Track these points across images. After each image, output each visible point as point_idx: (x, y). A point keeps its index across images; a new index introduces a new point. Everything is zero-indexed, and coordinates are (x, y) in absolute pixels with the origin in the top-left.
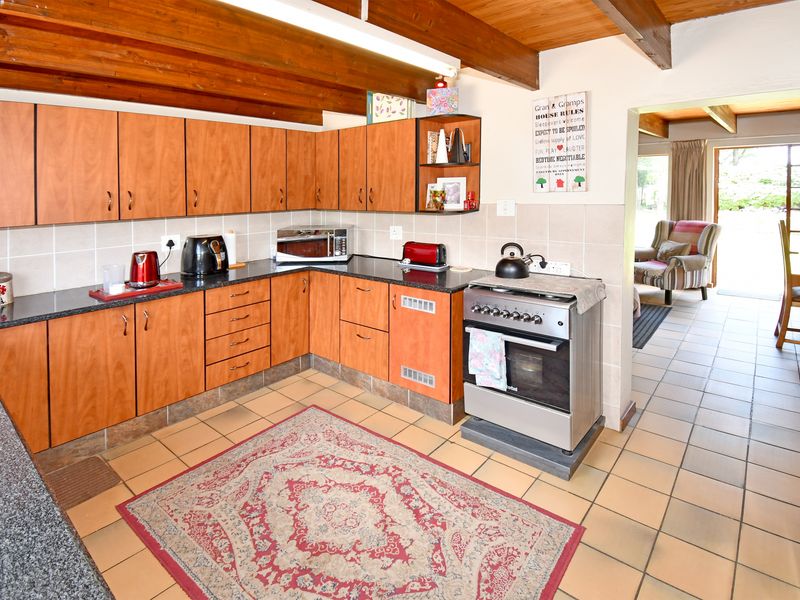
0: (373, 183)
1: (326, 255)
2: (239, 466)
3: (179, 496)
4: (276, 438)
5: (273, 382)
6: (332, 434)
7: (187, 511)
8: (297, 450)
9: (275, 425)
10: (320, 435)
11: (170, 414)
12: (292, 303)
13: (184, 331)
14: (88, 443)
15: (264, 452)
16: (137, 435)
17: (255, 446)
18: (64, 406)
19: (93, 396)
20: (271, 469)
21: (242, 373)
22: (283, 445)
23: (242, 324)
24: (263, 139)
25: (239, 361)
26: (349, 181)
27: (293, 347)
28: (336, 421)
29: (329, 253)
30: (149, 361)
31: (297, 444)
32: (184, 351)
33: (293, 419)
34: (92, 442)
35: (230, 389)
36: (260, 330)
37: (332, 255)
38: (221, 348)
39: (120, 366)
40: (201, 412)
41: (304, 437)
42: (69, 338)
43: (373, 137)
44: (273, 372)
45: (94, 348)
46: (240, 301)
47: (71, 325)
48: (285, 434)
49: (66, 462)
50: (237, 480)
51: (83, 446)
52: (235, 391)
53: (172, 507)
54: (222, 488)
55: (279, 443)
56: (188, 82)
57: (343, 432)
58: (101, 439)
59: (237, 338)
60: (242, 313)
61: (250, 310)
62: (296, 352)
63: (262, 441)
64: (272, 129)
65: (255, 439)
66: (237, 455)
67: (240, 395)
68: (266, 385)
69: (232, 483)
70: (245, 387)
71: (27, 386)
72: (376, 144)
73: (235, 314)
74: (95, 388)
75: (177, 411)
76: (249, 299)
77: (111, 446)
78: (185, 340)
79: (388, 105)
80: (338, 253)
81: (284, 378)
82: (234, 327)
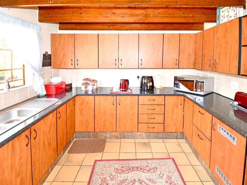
0: (216, 57)
1: (193, 90)
2: (130, 169)
3: (108, 168)
4: (149, 165)
5: (165, 138)
6: (170, 179)
7: (105, 177)
8: (152, 177)
9: (153, 159)
10: (165, 176)
11: (127, 135)
12: (175, 108)
13: (131, 109)
14: (104, 134)
15: (141, 169)
16: (117, 138)
17: (140, 164)
18: (98, 121)
19: (105, 121)
20: (137, 180)
21: (152, 130)
22: (149, 171)
23: (152, 112)
24: (169, 39)
25: (151, 126)
26: (206, 56)
27: (175, 127)
28: (177, 173)
29: (194, 90)
30: (120, 115)
31: (154, 174)
32: (131, 116)
33: (160, 160)
34: (105, 134)
35: (148, 134)
36: (160, 116)
37: (196, 91)
38: (144, 118)
39: (112, 114)
40: (137, 138)
41: (159, 172)
42: (100, 102)
43: (217, 32)
44: (166, 135)
45: (105, 107)
46: (152, 103)
47: (100, 98)
48: (153, 166)
49: (99, 137)
50: (125, 175)
51: (103, 135)
52: (150, 136)
53: (104, 172)
54: (119, 175)
55: (148, 168)
56: (132, 20)
57: (175, 182)
58: (107, 135)
59: (150, 116)
60: (153, 107)
61: (156, 107)
62: (176, 129)
63: (144, 163)
64: (173, 34)
65: (143, 161)
66: (133, 164)
67: (151, 138)
68: (162, 138)
69: (123, 175)
70: (153, 136)
71: (90, 113)
72: (218, 35)
73: (149, 107)
74: (105, 119)
75: (129, 135)
76: (155, 103)
77: (110, 138)
78: (131, 111)
79: (228, 14)
80: (199, 90)
81: (171, 138)
82: (149, 112)
